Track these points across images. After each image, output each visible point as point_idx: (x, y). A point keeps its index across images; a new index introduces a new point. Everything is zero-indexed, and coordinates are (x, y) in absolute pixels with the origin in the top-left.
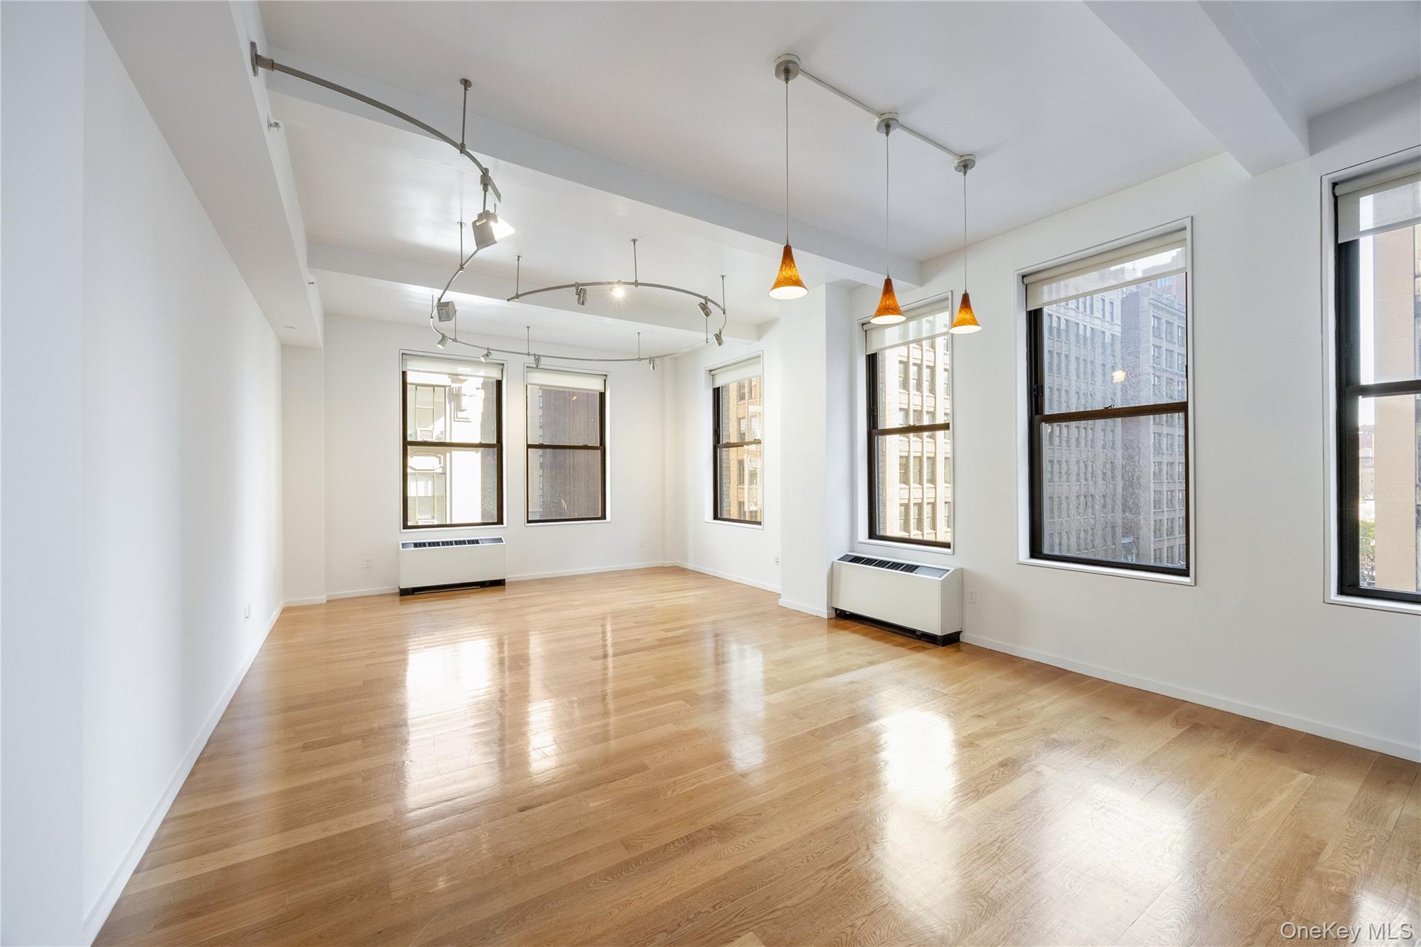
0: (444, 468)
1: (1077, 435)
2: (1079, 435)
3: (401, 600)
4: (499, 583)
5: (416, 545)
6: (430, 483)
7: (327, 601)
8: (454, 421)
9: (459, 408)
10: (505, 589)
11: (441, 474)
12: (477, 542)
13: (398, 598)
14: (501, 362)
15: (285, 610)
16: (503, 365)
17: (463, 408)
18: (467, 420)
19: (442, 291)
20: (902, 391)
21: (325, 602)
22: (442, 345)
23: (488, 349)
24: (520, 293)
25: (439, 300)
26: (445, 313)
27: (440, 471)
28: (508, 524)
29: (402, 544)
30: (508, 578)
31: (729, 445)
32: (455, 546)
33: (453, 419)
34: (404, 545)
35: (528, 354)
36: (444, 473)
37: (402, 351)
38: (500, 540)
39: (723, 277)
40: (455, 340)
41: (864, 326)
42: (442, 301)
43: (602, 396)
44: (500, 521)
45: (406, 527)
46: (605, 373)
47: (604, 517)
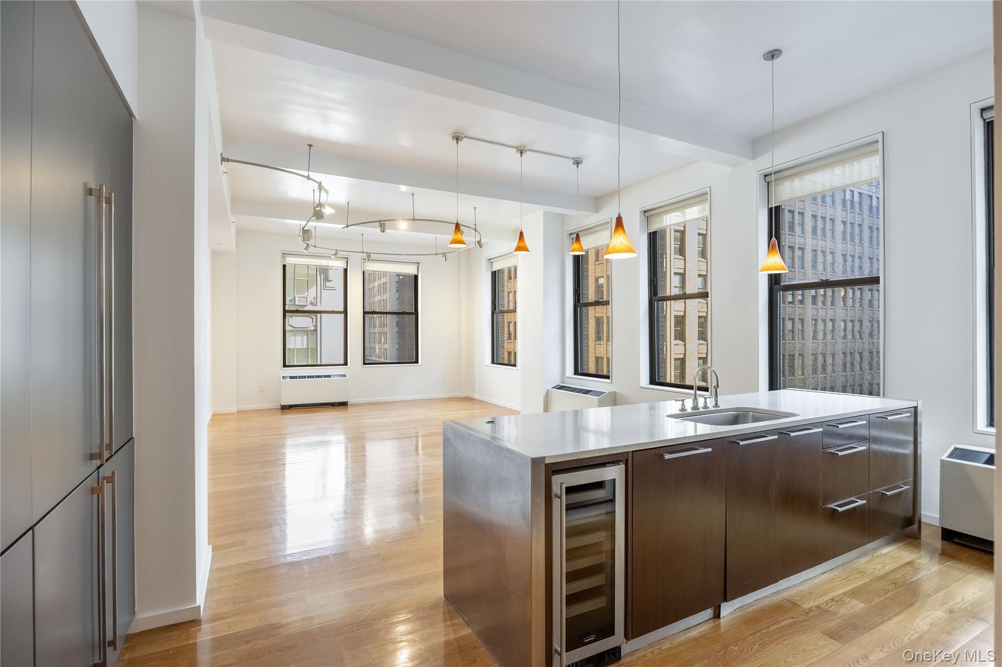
0: (316, 326)
1: (870, 295)
2: (872, 296)
3: (281, 412)
4: (344, 404)
5: (291, 378)
6: (305, 337)
7: (238, 412)
8: (324, 289)
9: (327, 279)
10: (347, 408)
11: (314, 330)
12: (329, 376)
13: (280, 411)
14: (347, 257)
15: (213, 415)
16: (348, 258)
17: (330, 279)
18: (333, 289)
19: (306, 222)
20: (701, 259)
21: (236, 411)
22: (307, 250)
23: (336, 250)
24: (349, 224)
25: (303, 228)
26: (306, 236)
27: (313, 328)
28: (350, 366)
29: (283, 377)
30: (351, 401)
31: (503, 312)
32: (315, 379)
33: (322, 288)
34: (284, 378)
35: (363, 252)
36: (316, 330)
37: (283, 252)
38: (345, 376)
39: (475, 208)
40: (315, 246)
41: (571, 236)
42: (305, 229)
43: (416, 277)
44: (346, 364)
45: (285, 366)
46: (418, 262)
47: (417, 362)
